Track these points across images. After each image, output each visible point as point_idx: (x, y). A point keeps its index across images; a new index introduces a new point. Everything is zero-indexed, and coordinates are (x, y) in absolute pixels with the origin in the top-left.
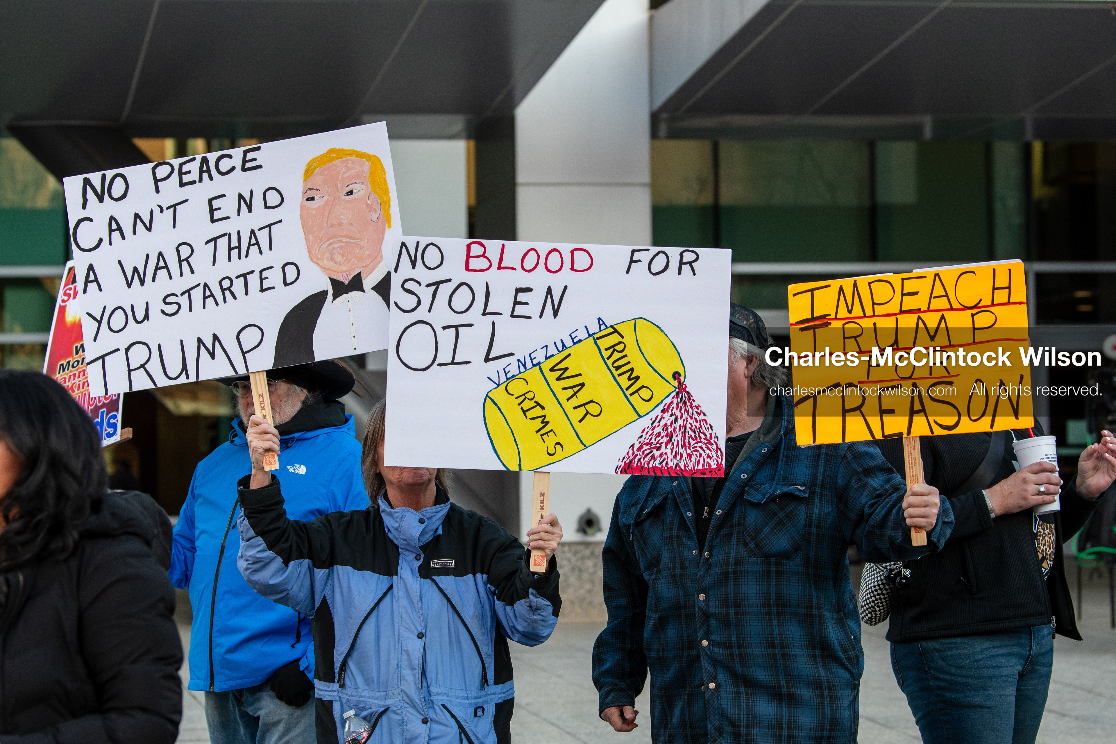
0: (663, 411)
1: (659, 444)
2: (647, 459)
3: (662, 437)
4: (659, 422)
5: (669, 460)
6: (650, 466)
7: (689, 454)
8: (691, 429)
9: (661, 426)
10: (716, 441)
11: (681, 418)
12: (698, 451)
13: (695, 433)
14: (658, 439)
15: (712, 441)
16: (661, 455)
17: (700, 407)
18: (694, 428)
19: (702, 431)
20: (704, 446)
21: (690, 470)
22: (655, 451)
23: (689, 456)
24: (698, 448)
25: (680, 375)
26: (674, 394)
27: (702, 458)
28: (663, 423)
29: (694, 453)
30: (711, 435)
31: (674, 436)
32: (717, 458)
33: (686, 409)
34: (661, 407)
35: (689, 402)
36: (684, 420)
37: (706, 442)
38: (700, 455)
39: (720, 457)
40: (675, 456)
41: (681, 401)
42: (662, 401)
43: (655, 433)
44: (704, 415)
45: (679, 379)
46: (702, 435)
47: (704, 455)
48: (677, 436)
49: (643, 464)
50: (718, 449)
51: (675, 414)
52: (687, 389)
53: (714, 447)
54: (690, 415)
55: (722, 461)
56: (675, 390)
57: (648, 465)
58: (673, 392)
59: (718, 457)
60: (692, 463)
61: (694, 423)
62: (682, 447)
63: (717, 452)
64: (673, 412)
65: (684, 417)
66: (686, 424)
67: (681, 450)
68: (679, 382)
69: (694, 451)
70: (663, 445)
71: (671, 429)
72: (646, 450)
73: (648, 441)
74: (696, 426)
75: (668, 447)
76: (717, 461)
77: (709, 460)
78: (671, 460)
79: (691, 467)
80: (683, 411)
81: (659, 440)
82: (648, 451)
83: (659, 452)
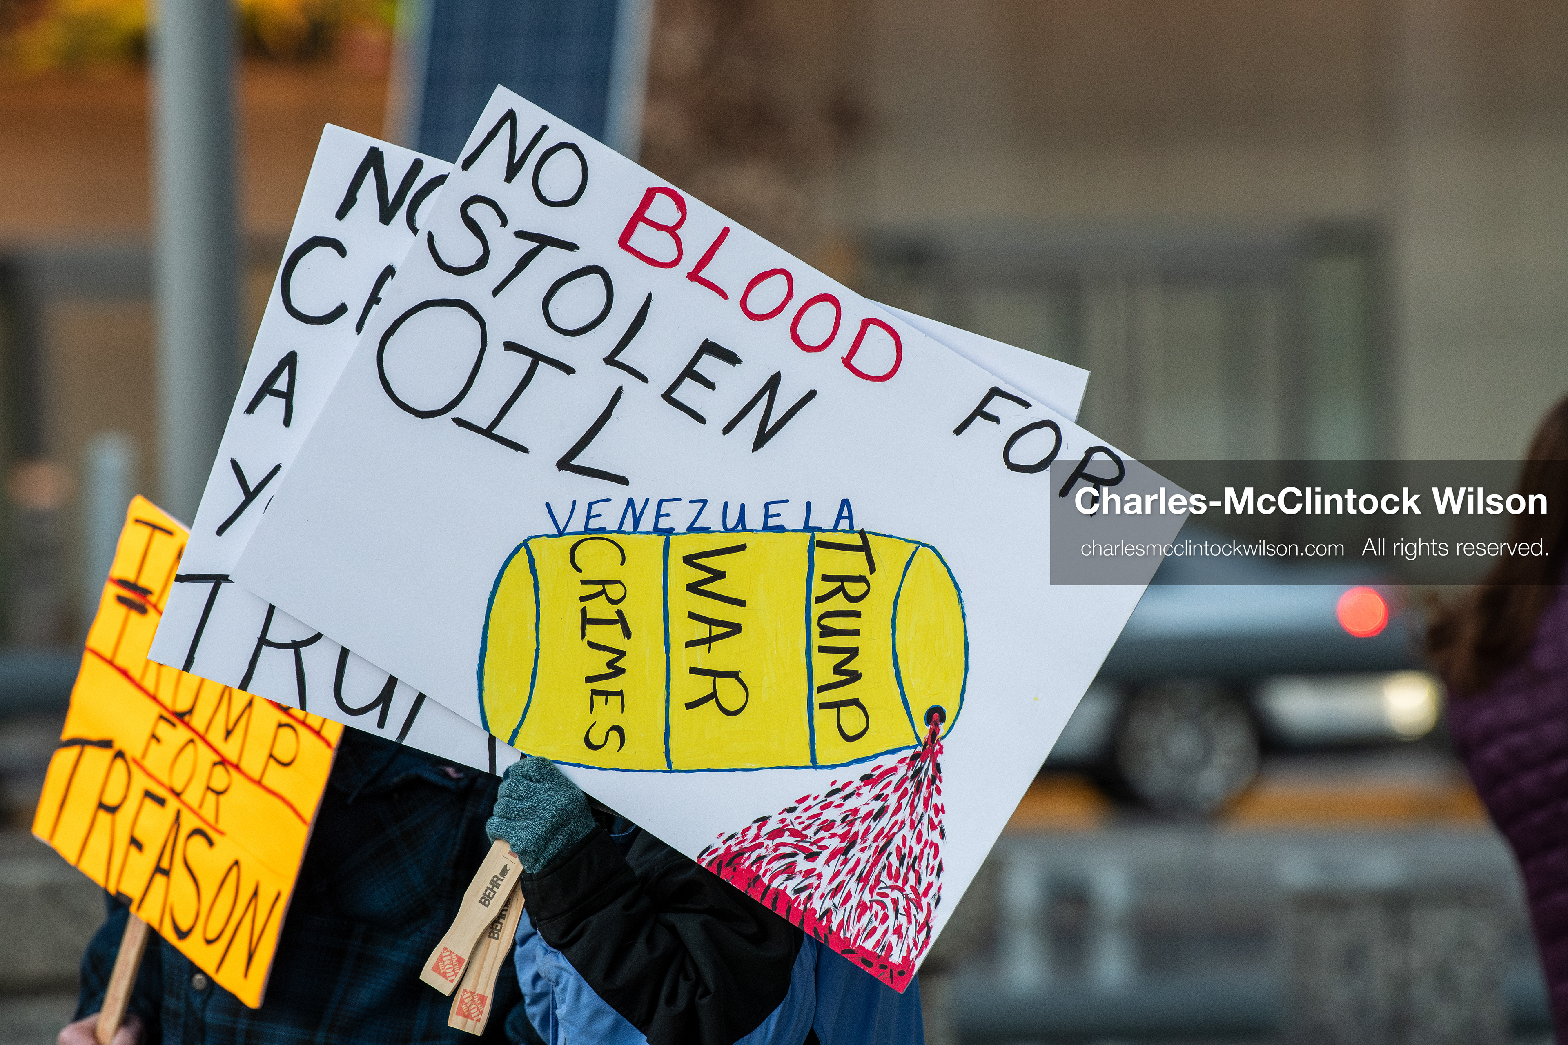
0: (867, 779)
1: (820, 847)
2: (775, 865)
3: (833, 836)
4: (846, 798)
5: (817, 894)
6: (774, 885)
7: (865, 903)
8: (898, 849)
9: (844, 808)
10: (932, 906)
11: (892, 816)
12: (884, 907)
13: (901, 864)
14: (822, 834)
15: (924, 902)
16: (808, 873)
17: (943, 812)
18: (905, 851)
19: (916, 867)
20: (902, 903)
21: (845, 938)
22: (800, 858)
23: (863, 908)
24: (888, 901)
25: (943, 719)
26: (909, 753)
27: (885, 927)
28: (850, 804)
29: (876, 907)
30: (930, 885)
31: (858, 846)
32: (911, 945)
33: (913, 801)
34: (866, 768)
35: (928, 787)
36: (897, 822)
37: (912, 896)
38: (885, 918)
39: (919, 946)
40: (835, 892)
41: (913, 777)
42: (876, 756)
43: (823, 818)
44: (942, 834)
45: (937, 725)
46: (912, 876)
47: (891, 922)
48: (863, 850)
49: (761, 873)
50: (926, 925)
51: (885, 799)
52: (940, 759)
53: (921, 917)
54: (914, 817)
55: (917, 956)
56: (915, 747)
57: (772, 879)
58: (908, 748)
59: (916, 944)
60: (857, 926)
61: (912, 842)
62: (860, 879)
63: (918, 932)
64: (885, 792)
65: (899, 817)
66: (895, 834)
67: (852, 886)
68: (933, 734)
69: (878, 902)
70: (825, 854)
71: (859, 827)
72: (785, 844)
73: (799, 828)
74: (911, 849)
75: (833, 863)
76: (909, 951)
77: (894, 939)
78: (823, 895)
79: (850, 933)
80: (904, 801)
81: (823, 839)
82: (788, 850)
83: (809, 865)
